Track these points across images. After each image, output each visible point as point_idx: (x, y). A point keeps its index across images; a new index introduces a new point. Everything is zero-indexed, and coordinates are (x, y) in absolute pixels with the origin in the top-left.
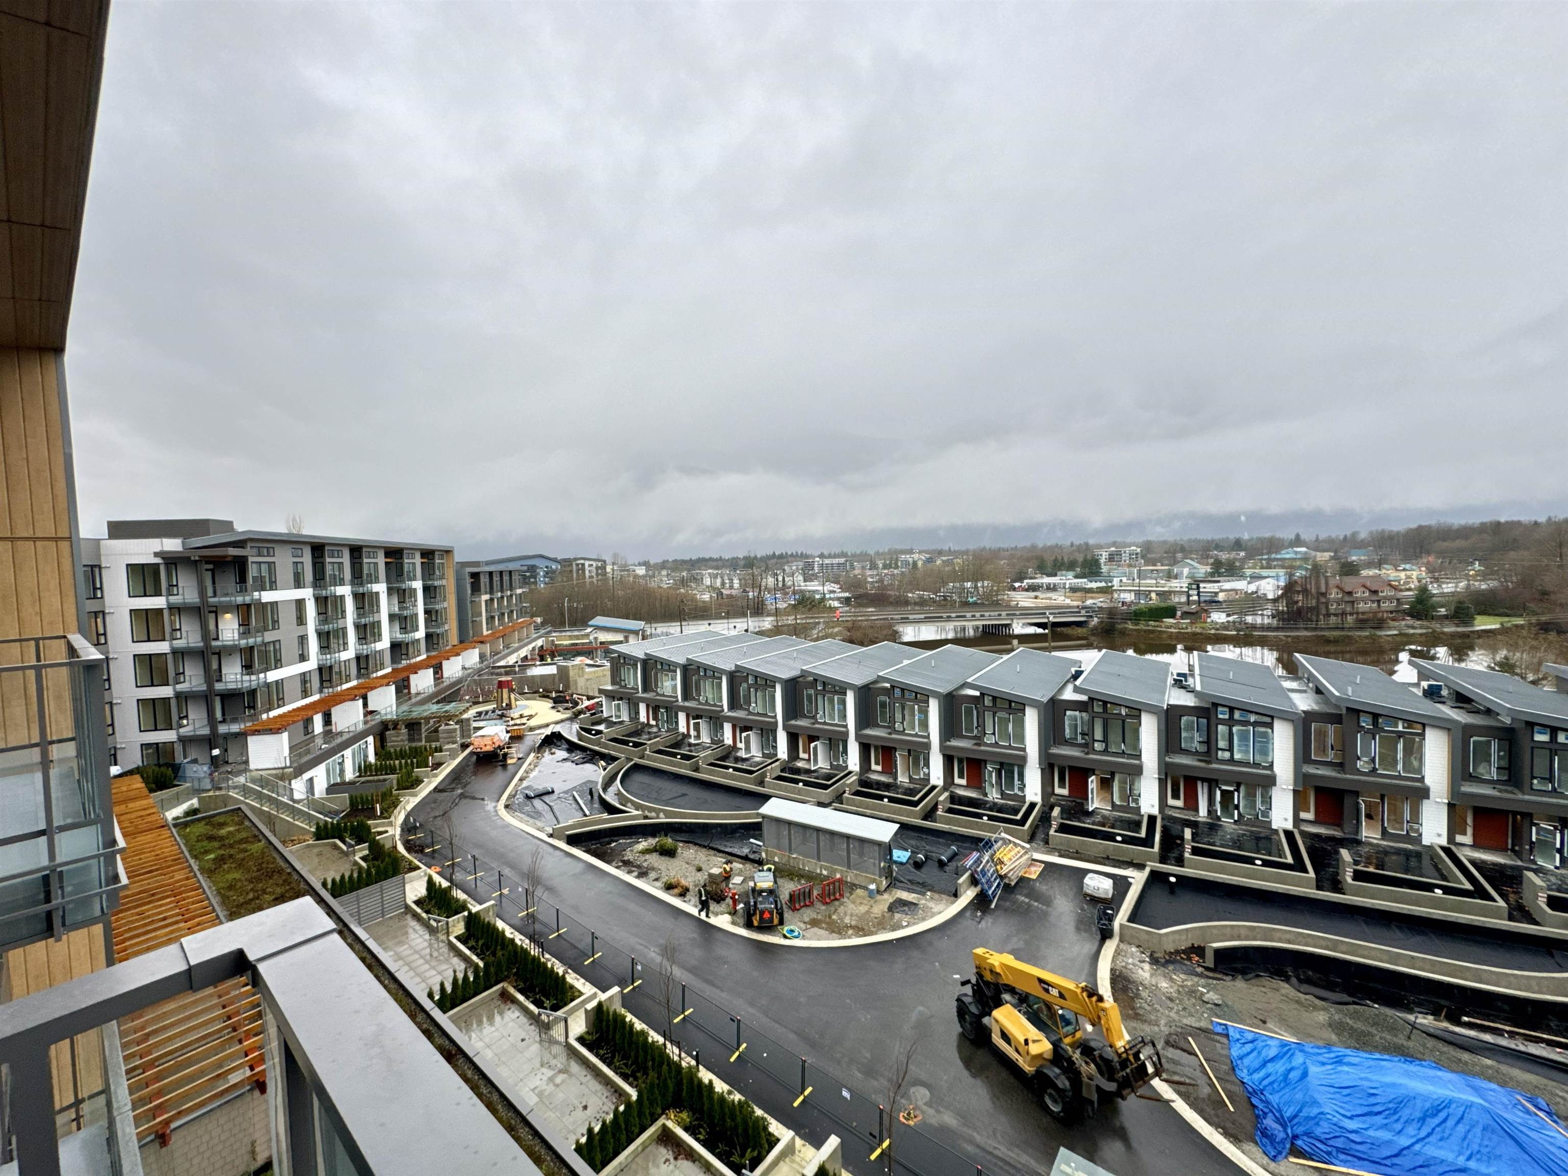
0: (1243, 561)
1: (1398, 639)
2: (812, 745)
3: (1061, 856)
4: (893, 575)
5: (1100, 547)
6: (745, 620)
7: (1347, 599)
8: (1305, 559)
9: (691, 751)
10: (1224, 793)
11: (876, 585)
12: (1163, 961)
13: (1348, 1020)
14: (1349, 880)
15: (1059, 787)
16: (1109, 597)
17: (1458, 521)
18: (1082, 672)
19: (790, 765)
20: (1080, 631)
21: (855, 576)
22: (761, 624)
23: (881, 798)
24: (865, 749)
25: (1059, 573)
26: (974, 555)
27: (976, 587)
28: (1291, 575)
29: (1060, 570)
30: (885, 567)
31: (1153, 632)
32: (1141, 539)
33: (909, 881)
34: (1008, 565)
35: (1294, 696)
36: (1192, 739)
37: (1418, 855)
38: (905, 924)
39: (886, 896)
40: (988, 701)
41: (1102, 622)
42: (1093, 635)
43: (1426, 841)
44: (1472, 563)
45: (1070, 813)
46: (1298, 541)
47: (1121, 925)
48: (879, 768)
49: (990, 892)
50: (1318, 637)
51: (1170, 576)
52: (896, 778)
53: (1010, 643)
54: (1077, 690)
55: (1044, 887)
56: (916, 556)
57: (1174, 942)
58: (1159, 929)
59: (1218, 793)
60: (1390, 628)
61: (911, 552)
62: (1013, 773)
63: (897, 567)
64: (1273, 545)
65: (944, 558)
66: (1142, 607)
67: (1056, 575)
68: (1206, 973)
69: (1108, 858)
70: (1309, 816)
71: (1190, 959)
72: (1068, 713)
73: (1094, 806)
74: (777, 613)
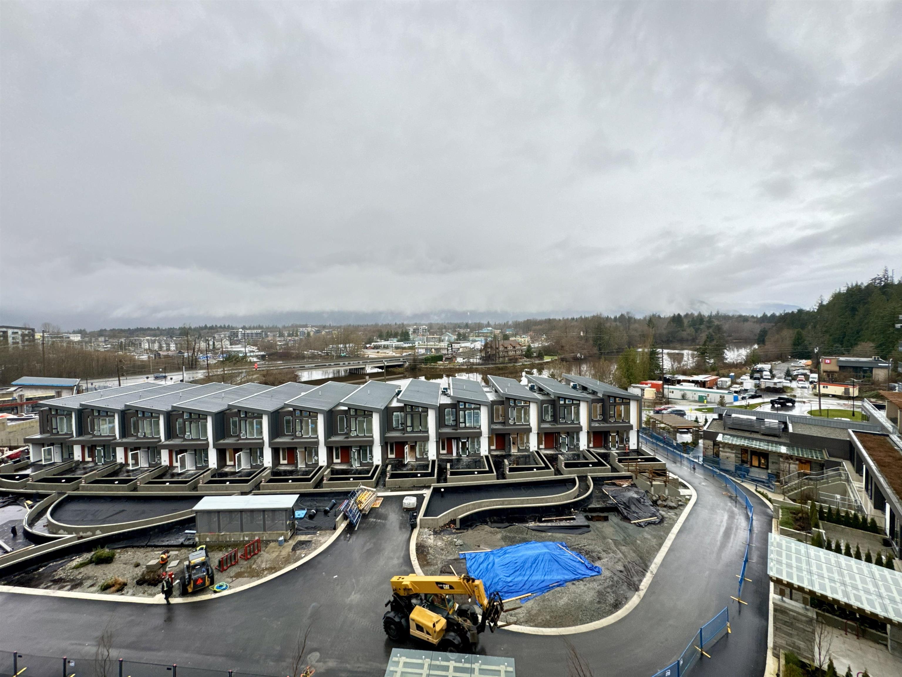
0: (469, 333)
1: (522, 366)
2: (237, 455)
3: (391, 491)
4: (295, 340)
5: (409, 326)
6: (181, 373)
7: (505, 350)
8: (491, 333)
9: (129, 476)
10: (463, 443)
11: (283, 347)
12: (439, 531)
13: (508, 534)
14: (508, 472)
15: (391, 454)
16: (414, 351)
17: (539, 318)
18: (401, 391)
19: (219, 472)
20: (400, 370)
21: (269, 341)
22: (195, 375)
23: (287, 480)
24: (276, 452)
25: (389, 339)
26: (344, 329)
27: (345, 347)
28: (486, 340)
29: (390, 337)
30: (289, 335)
31: (433, 368)
32: (427, 322)
33: (307, 528)
34: (363, 334)
35: (488, 394)
36: (449, 419)
37: (529, 456)
38: (303, 555)
39: (290, 542)
40: (352, 412)
41: (410, 365)
42: (406, 371)
43: (531, 450)
44: (543, 335)
45: (396, 467)
46: (488, 325)
47: (420, 519)
48: (286, 462)
49: (355, 521)
50: (496, 367)
51: (440, 341)
52: (297, 466)
53: (365, 378)
54: (399, 401)
55: (384, 510)
56: (309, 329)
57: (443, 520)
58: (437, 516)
59: (460, 443)
60: (519, 362)
61: (306, 326)
62: (366, 451)
63: (297, 336)
64: (480, 326)
65: (327, 331)
66: (428, 356)
67: (388, 340)
68: (457, 531)
69: (414, 487)
70: (493, 447)
71: (450, 527)
72: (395, 413)
73: (408, 461)
74: (208, 367)
